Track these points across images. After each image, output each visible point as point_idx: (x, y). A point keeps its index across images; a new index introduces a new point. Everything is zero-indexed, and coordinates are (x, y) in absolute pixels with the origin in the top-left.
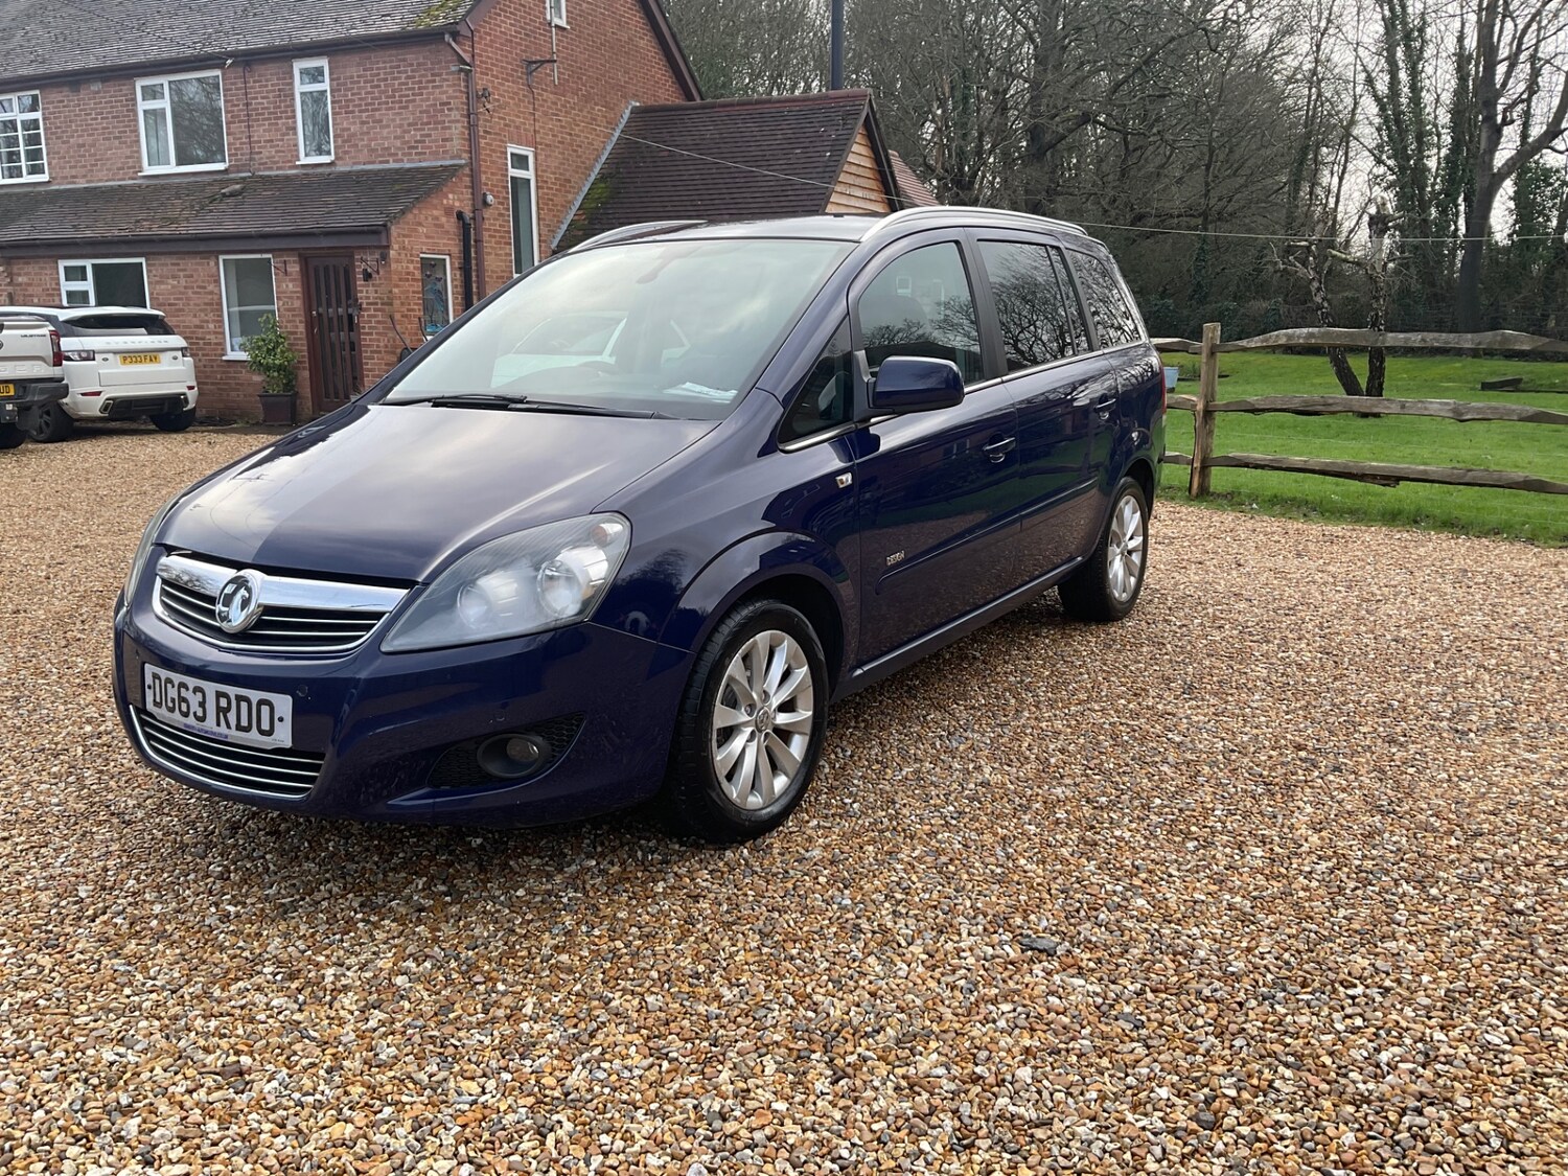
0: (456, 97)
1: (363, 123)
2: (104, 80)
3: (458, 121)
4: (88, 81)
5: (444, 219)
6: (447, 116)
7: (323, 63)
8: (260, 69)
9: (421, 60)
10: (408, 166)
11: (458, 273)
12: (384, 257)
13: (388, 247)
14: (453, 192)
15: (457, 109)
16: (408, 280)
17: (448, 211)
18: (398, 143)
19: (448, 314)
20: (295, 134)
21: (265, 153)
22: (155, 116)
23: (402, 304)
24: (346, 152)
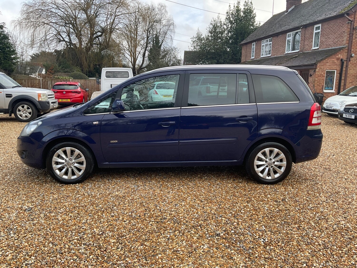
0: (347, 30)
1: (326, 38)
2: (282, 34)
3: (346, 36)
4: (279, 35)
5: (336, 61)
6: (344, 35)
7: (320, 25)
8: (308, 28)
9: (340, 22)
10: (333, 48)
11: (338, 75)
12: (315, 71)
13: (316, 69)
14: (341, 54)
15: (346, 33)
16: (321, 76)
17: (338, 59)
18: (332, 43)
19: (333, 85)
20: (312, 42)
21: (306, 47)
22: (289, 41)
23: (318, 82)
24: (321, 46)
